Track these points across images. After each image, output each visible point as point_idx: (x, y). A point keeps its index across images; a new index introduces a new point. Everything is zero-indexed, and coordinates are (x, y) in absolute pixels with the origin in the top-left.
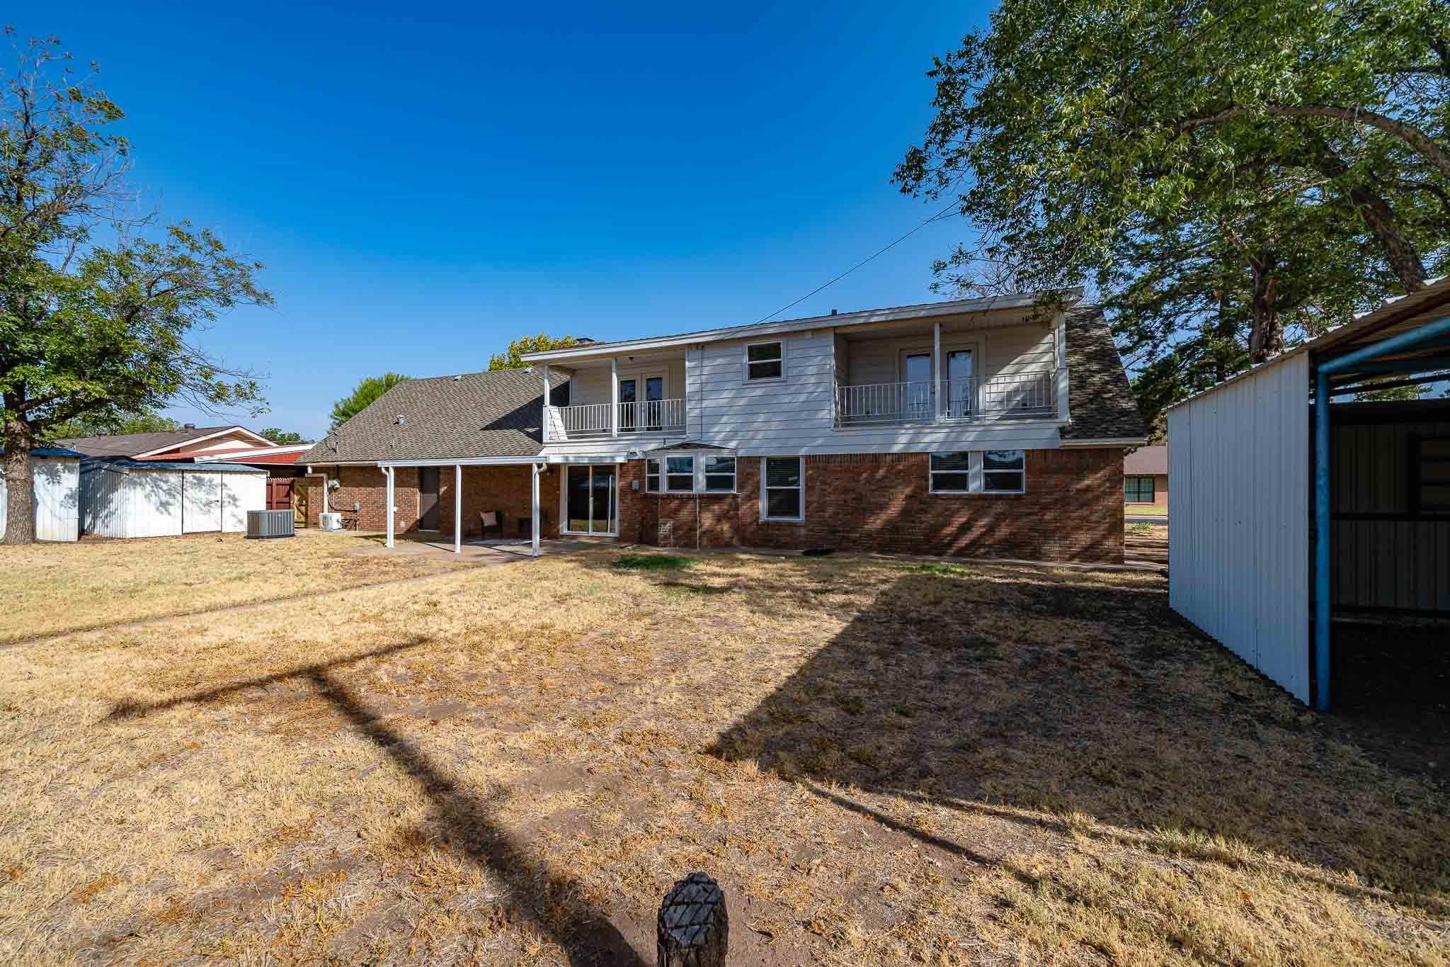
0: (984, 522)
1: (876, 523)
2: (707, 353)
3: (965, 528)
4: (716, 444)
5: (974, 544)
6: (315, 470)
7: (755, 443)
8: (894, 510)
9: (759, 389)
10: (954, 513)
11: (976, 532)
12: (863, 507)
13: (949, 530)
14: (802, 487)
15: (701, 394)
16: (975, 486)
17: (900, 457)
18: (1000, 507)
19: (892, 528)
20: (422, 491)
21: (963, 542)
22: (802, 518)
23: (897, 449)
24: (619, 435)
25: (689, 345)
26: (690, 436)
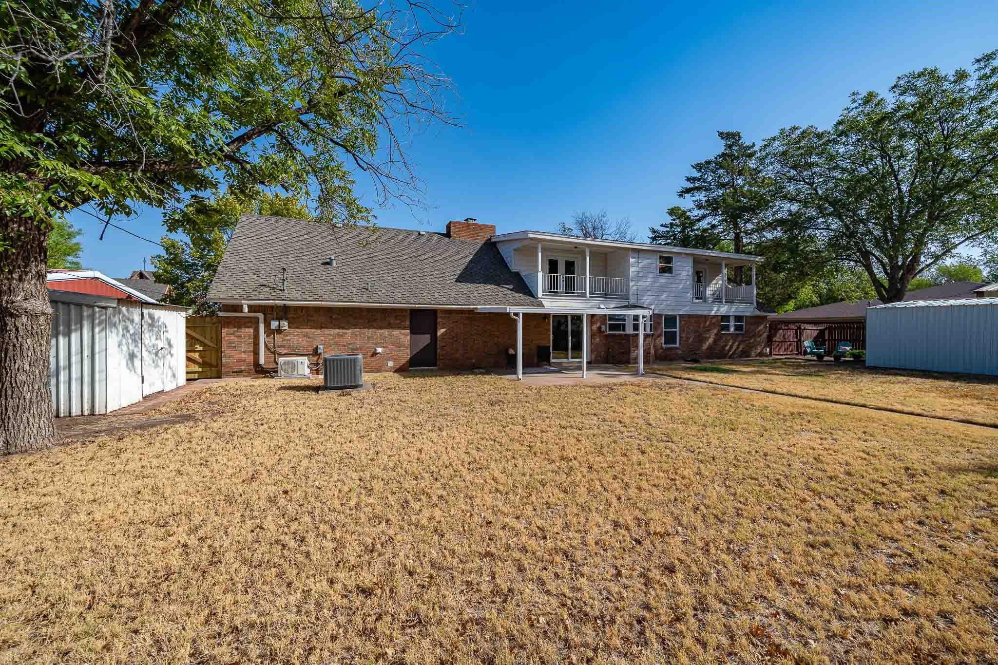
0: (736, 344)
1: (705, 347)
2: (641, 255)
3: (731, 347)
4: (645, 306)
5: (734, 353)
6: (252, 308)
7: (662, 307)
8: (711, 340)
9: (663, 280)
10: (728, 341)
11: (735, 347)
12: (701, 339)
13: (727, 348)
14: (677, 330)
15: (638, 278)
16: (732, 330)
17: (715, 316)
18: (740, 338)
19: (710, 348)
20: (413, 332)
21: (731, 353)
22: (678, 345)
23: (713, 313)
24: (590, 297)
25: (633, 249)
26: (632, 301)
